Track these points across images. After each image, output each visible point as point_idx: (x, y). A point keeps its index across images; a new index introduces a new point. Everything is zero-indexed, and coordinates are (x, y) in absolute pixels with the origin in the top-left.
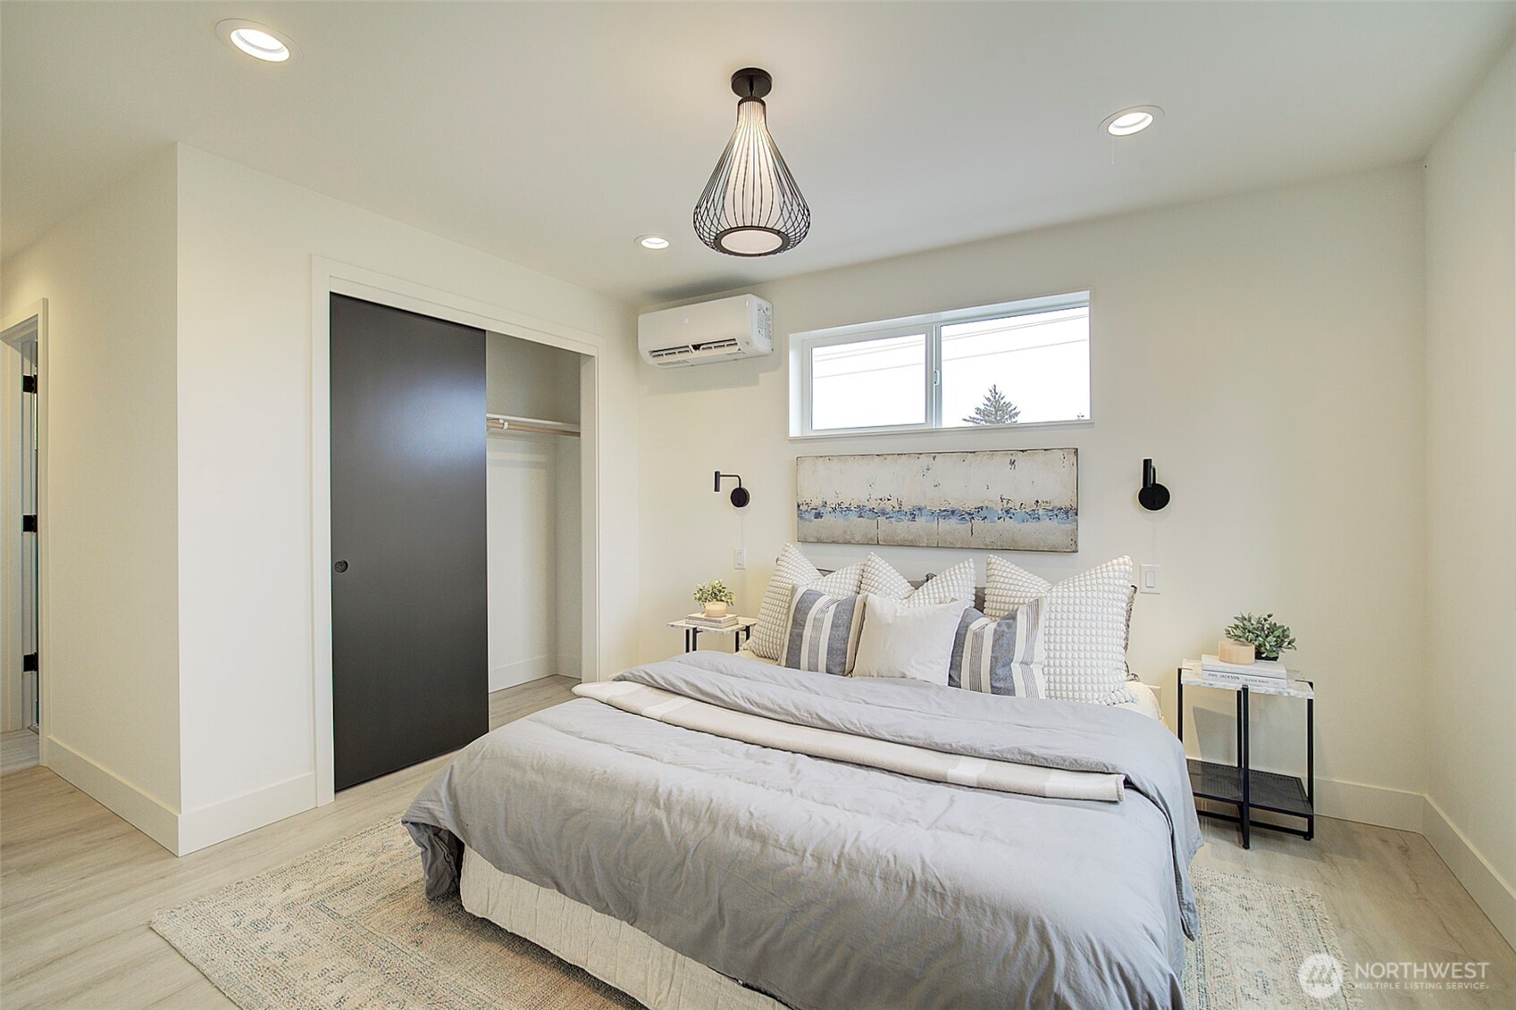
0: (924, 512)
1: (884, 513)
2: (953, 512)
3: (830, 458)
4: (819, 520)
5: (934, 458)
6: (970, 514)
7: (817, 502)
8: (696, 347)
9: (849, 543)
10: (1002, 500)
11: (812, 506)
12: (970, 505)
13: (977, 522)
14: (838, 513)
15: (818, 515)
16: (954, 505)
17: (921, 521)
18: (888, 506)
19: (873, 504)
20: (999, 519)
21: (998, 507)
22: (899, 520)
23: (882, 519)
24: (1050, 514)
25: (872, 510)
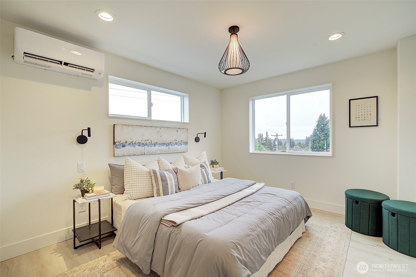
0: (158, 144)
1: (146, 145)
2: (165, 144)
3: (128, 126)
4: (124, 148)
5: (160, 128)
6: (168, 144)
7: (123, 141)
8: (66, 64)
9: (135, 155)
10: (175, 140)
11: (121, 142)
12: (168, 142)
13: (170, 146)
14: (131, 145)
15: (124, 146)
16: (165, 142)
17: (157, 146)
18: (148, 142)
19: (143, 142)
20: (174, 145)
21: (174, 142)
22: (151, 147)
23: (146, 147)
24: (184, 143)
25: (143, 144)
